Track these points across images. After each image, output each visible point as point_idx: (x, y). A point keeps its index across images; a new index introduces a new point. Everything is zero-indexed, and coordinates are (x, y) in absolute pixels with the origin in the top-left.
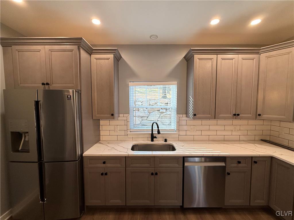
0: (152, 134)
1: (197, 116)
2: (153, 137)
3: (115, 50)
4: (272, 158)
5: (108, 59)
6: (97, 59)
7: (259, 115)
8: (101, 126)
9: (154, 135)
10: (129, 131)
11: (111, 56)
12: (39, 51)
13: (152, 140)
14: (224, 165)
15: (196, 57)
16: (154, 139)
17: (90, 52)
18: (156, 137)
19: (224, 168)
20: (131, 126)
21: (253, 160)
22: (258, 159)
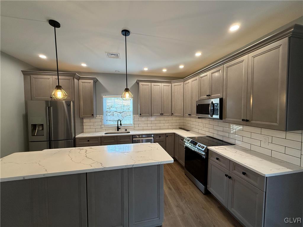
1: (142, 115)
2: (118, 129)
3: (94, 78)
4: (174, 133)
5: (90, 83)
6: (82, 82)
8: (84, 123)
9: (119, 128)
10: (103, 126)
11: (92, 81)
12: (49, 79)
13: (118, 130)
15: (140, 83)
17: (79, 78)
20: (104, 122)
22: (168, 134)
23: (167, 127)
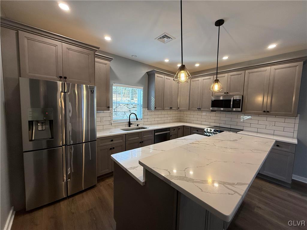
0: (129, 122)
1: (157, 108)
4: (184, 126)
5: (105, 64)
7: (179, 108)
10: (112, 121)
11: (108, 63)
12: (56, 46)
13: (130, 126)
14: (169, 132)
15: (156, 75)
16: (131, 125)
18: (132, 124)
19: (169, 133)
21: (179, 128)
22: (180, 127)
23: (169, 121)
